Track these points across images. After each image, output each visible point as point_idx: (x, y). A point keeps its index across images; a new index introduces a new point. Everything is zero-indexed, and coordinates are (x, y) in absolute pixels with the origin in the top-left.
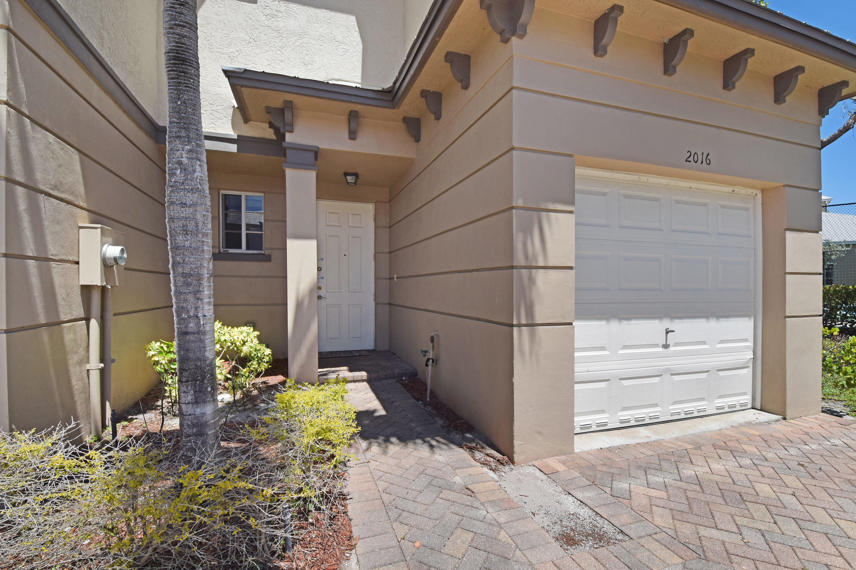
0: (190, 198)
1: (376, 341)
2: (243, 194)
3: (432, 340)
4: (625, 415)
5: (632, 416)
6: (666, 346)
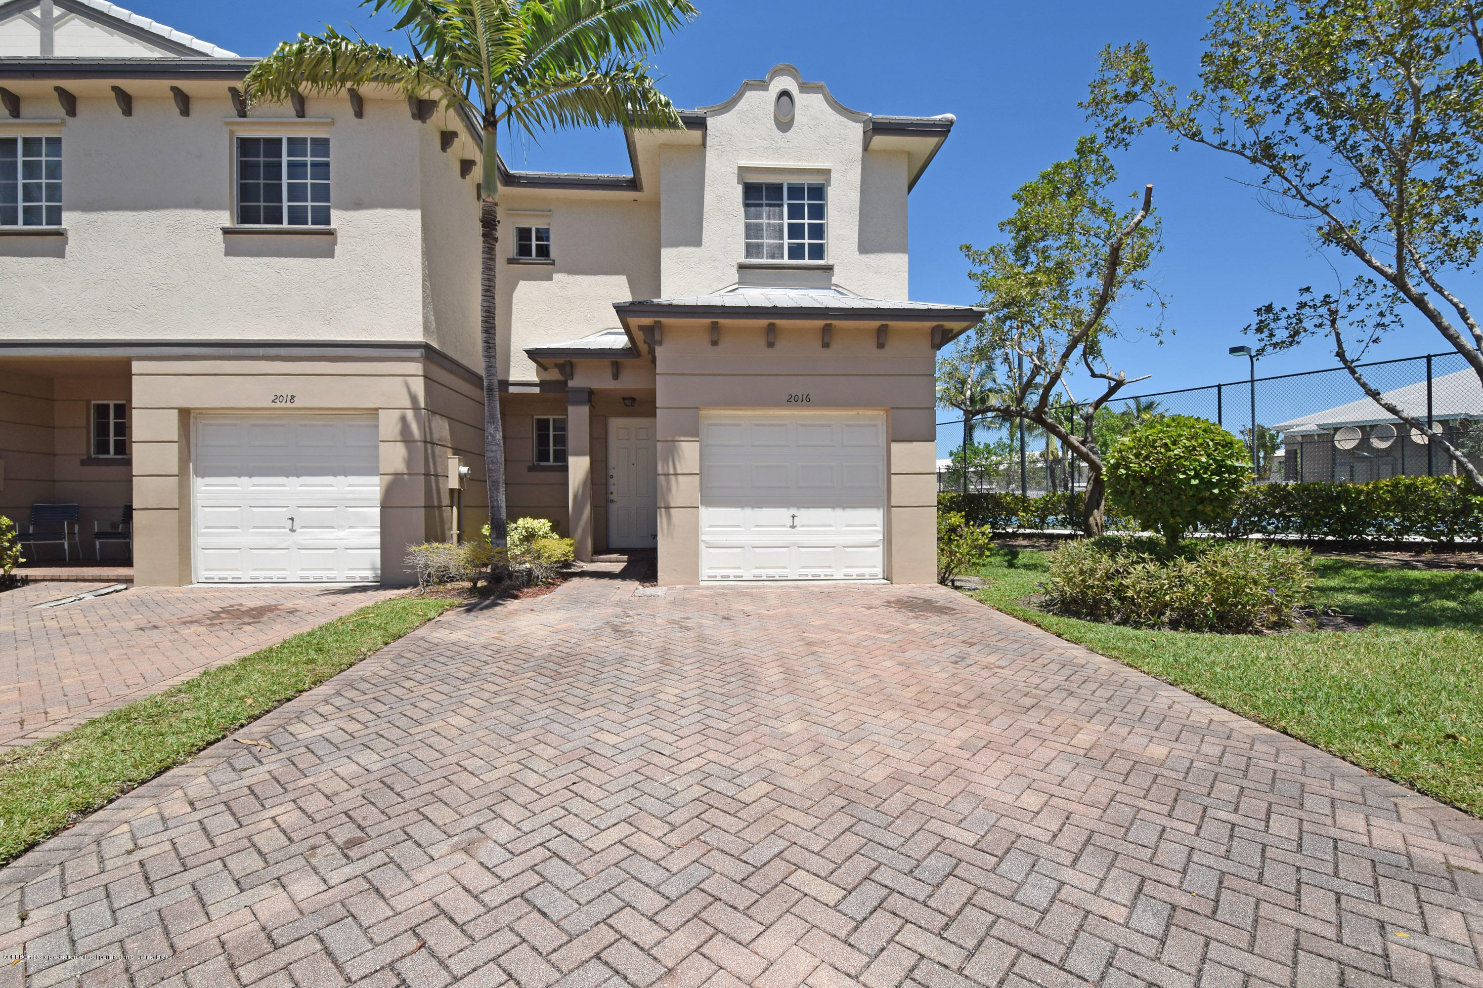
2: (551, 418)
4: (758, 572)
5: (764, 573)
6: (793, 527)
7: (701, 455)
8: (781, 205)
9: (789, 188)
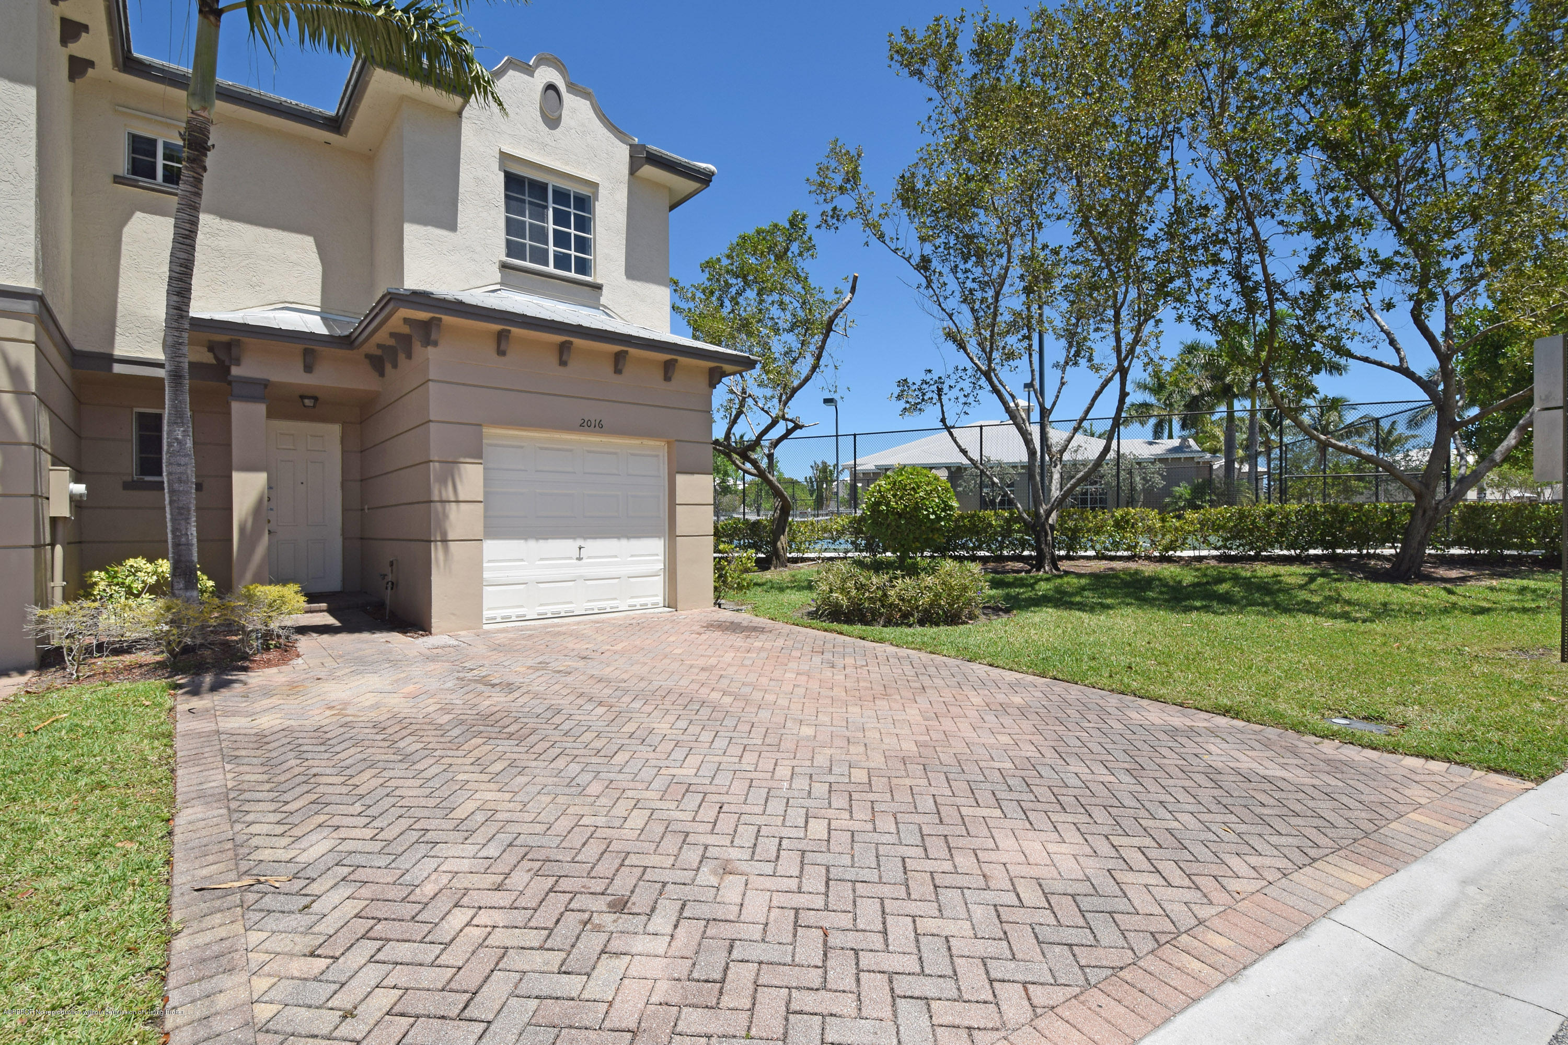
0: (183, 460)
1: (344, 580)
3: (392, 564)
4: (542, 609)
5: (549, 610)
6: (580, 559)
7: (485, 479)
8: (546, 207)
9: (554, 191)
